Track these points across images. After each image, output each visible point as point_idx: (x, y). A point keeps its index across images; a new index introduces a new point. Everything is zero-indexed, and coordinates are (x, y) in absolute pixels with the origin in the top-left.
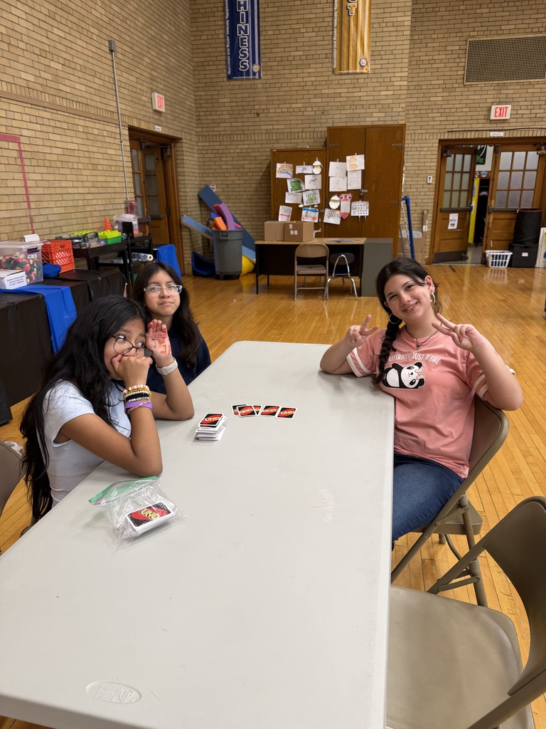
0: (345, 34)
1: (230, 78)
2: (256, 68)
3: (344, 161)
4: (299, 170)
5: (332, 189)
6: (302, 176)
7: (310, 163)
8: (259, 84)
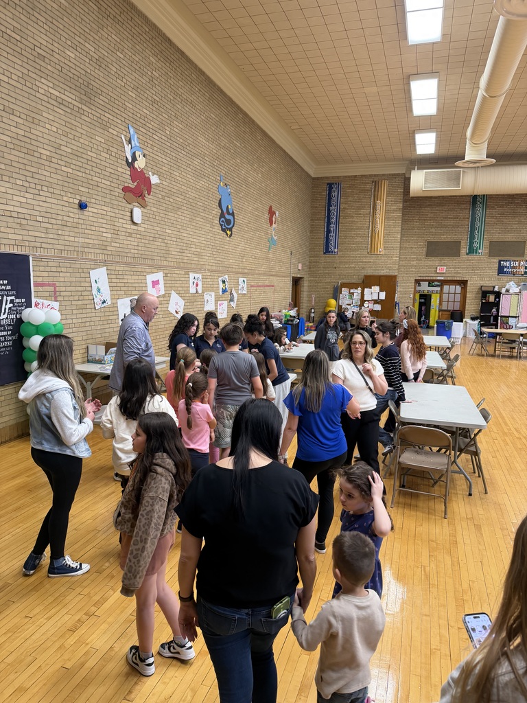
0: (373, 239)
1: (324, 253)
2: (336, 250)
3: (371, 288)
4: (352, 291)
5: (365, 299)
6: (353, 293)
7: (356, 288)
8: (337, 256)
